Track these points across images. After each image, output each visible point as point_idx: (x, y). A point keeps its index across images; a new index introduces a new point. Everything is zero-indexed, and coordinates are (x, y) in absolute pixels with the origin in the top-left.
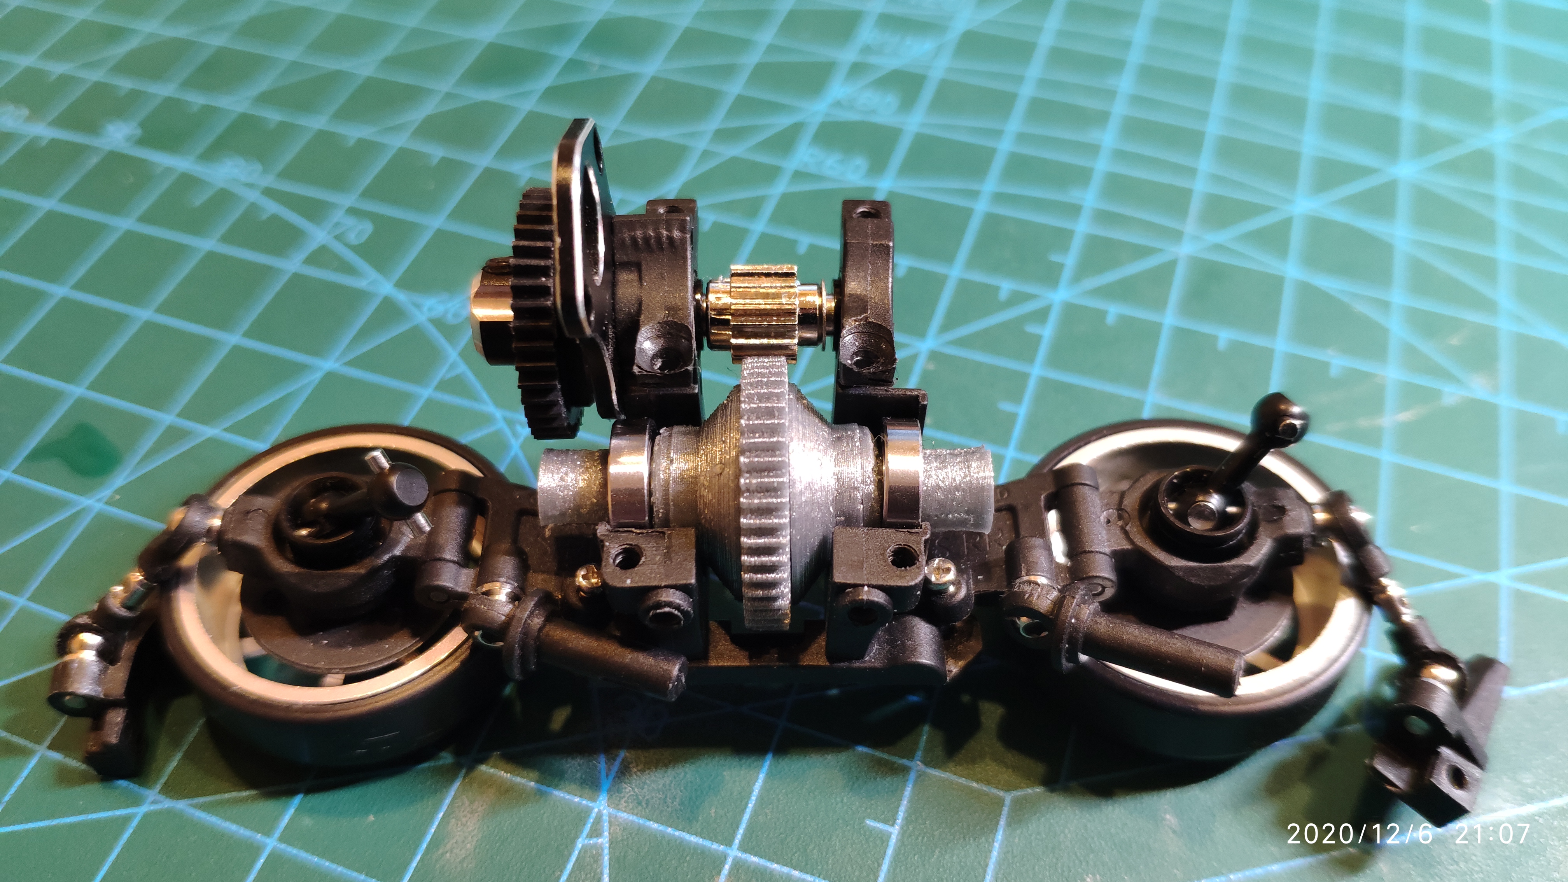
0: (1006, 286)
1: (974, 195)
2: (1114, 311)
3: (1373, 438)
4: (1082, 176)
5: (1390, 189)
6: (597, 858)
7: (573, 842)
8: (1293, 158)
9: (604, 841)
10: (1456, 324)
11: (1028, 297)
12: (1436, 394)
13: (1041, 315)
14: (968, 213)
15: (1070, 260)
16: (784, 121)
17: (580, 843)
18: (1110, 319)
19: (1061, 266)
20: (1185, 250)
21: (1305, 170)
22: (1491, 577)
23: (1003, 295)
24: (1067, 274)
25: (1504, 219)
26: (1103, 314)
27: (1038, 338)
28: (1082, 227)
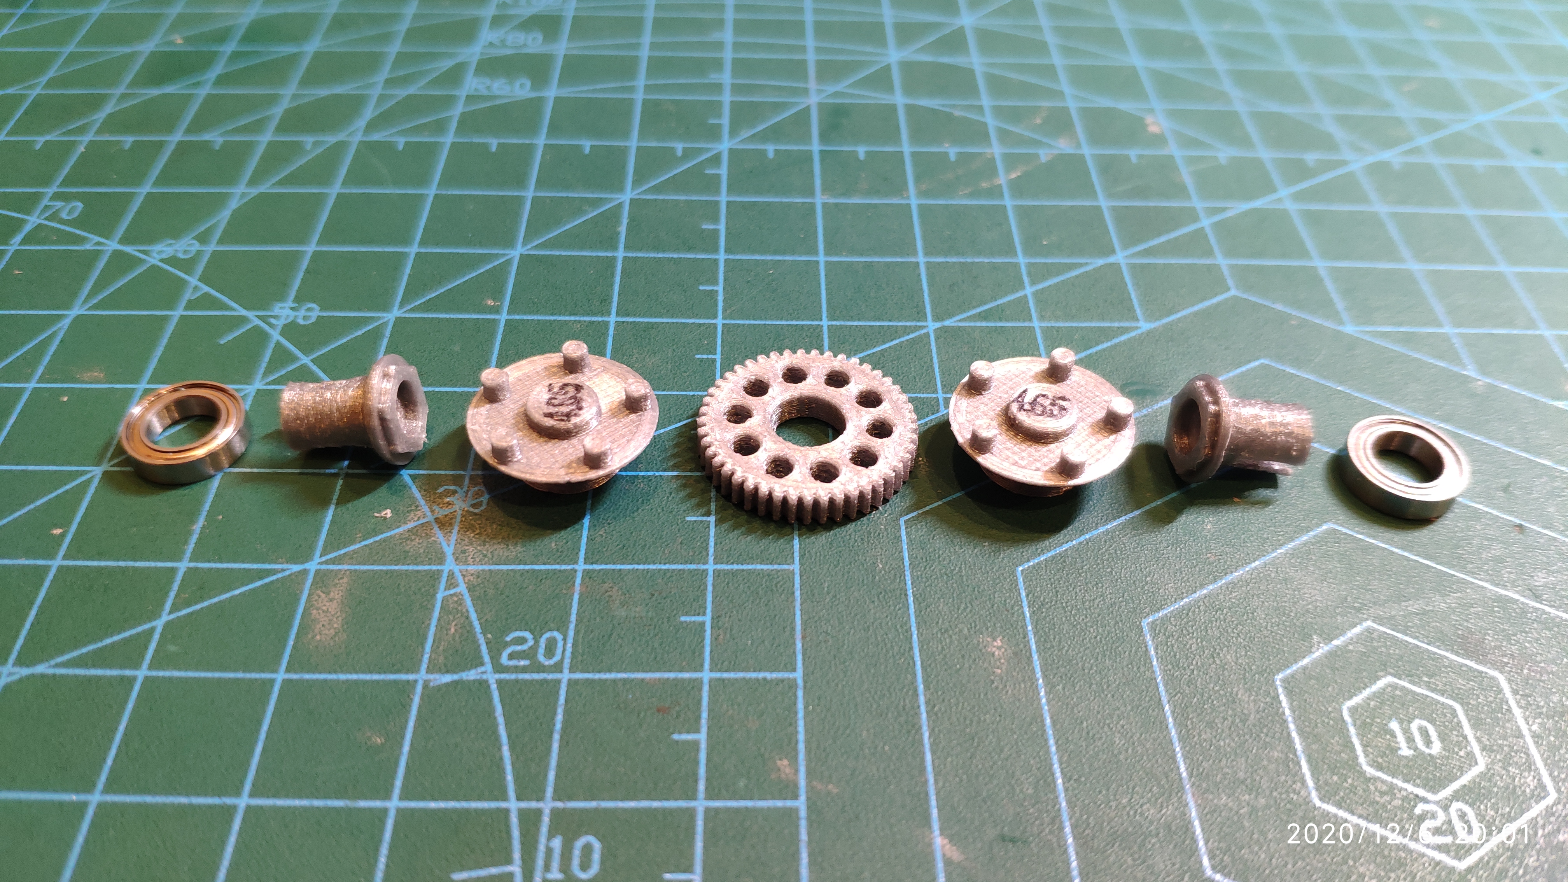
0: (679, 147)
1: (632, 89)
2: (771, 149)
3: (996, 191)
4: (718, 64)
5: (960, 33)
6: (460, 602)
7: (434, 596)
8: (880, 26)
9: (462, 588)
10: (1036, 110)
11: (700, 151)
12: (1037, 156)
13: (716, 160)
14: (630, 102)
15: (725, 121)
16: (446, 64)
17: (440, 596)
18: (771, 155)
19: (719, 126)
20: (813, 100)
21: (890, 32)
22: (1111, 260)
23: (679, 153)
24: (726, 130)
25: (1051, 39)
26: (764, 152)
27: (718, 177)
28: (727, 98)
